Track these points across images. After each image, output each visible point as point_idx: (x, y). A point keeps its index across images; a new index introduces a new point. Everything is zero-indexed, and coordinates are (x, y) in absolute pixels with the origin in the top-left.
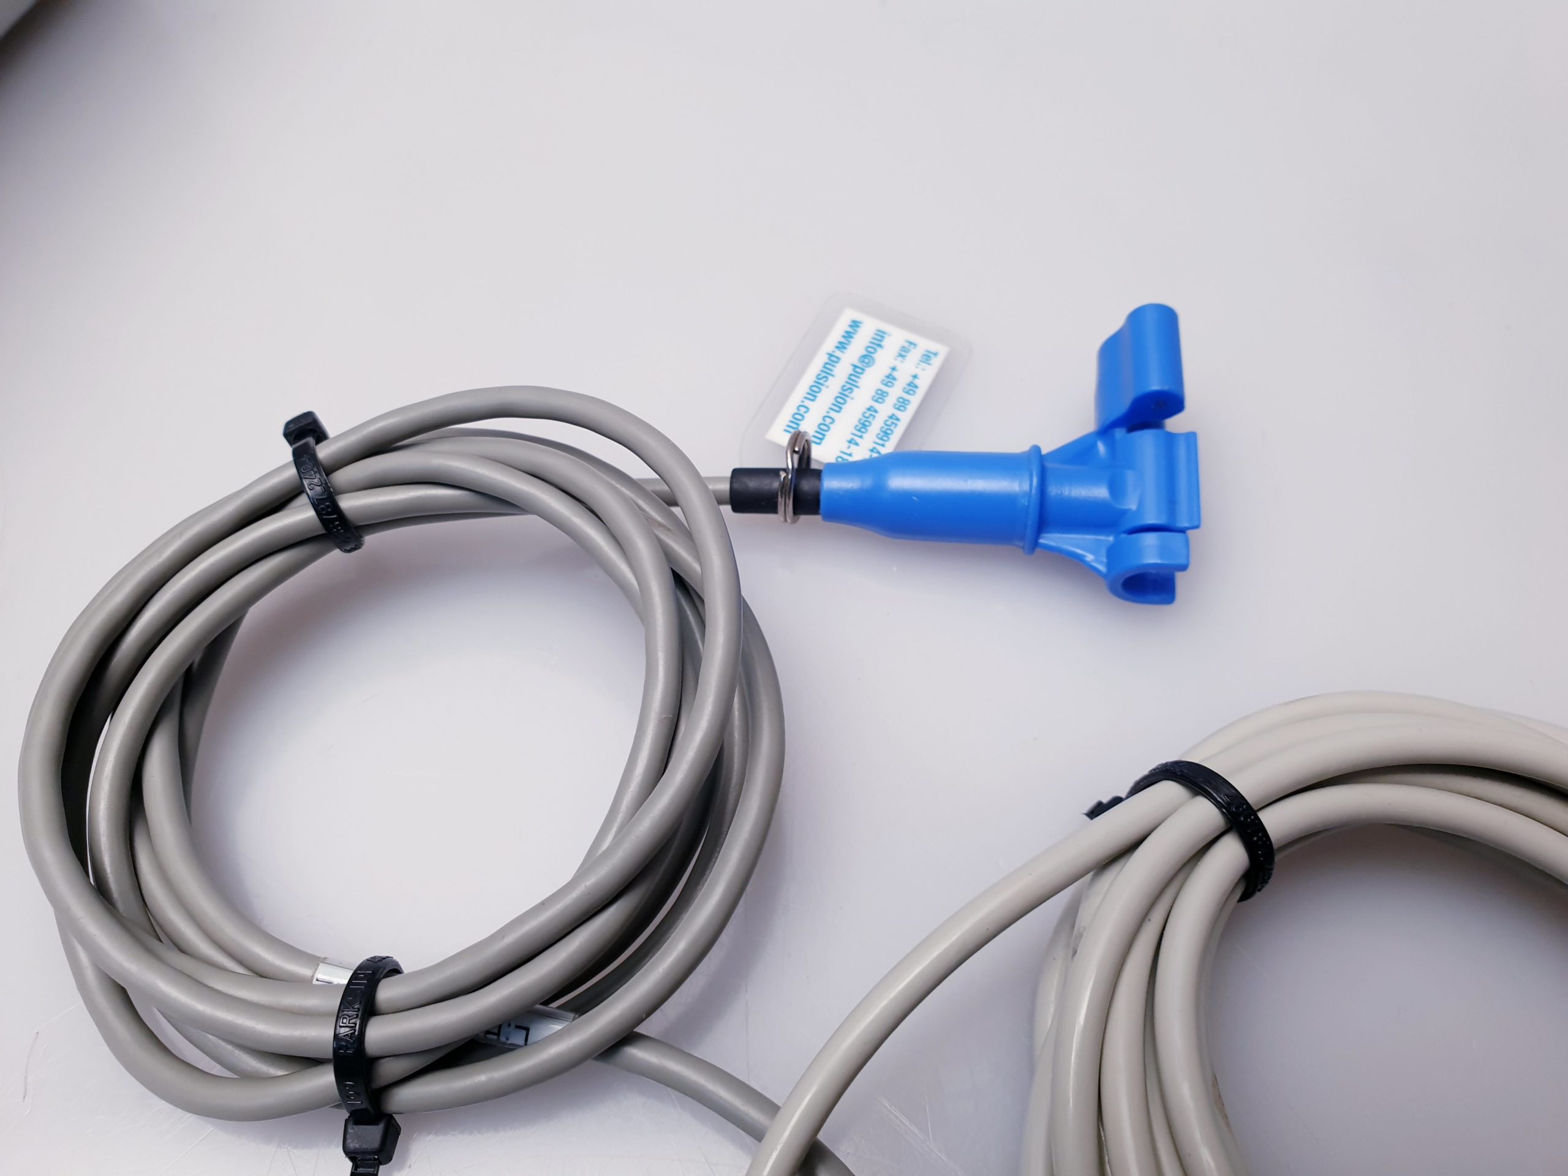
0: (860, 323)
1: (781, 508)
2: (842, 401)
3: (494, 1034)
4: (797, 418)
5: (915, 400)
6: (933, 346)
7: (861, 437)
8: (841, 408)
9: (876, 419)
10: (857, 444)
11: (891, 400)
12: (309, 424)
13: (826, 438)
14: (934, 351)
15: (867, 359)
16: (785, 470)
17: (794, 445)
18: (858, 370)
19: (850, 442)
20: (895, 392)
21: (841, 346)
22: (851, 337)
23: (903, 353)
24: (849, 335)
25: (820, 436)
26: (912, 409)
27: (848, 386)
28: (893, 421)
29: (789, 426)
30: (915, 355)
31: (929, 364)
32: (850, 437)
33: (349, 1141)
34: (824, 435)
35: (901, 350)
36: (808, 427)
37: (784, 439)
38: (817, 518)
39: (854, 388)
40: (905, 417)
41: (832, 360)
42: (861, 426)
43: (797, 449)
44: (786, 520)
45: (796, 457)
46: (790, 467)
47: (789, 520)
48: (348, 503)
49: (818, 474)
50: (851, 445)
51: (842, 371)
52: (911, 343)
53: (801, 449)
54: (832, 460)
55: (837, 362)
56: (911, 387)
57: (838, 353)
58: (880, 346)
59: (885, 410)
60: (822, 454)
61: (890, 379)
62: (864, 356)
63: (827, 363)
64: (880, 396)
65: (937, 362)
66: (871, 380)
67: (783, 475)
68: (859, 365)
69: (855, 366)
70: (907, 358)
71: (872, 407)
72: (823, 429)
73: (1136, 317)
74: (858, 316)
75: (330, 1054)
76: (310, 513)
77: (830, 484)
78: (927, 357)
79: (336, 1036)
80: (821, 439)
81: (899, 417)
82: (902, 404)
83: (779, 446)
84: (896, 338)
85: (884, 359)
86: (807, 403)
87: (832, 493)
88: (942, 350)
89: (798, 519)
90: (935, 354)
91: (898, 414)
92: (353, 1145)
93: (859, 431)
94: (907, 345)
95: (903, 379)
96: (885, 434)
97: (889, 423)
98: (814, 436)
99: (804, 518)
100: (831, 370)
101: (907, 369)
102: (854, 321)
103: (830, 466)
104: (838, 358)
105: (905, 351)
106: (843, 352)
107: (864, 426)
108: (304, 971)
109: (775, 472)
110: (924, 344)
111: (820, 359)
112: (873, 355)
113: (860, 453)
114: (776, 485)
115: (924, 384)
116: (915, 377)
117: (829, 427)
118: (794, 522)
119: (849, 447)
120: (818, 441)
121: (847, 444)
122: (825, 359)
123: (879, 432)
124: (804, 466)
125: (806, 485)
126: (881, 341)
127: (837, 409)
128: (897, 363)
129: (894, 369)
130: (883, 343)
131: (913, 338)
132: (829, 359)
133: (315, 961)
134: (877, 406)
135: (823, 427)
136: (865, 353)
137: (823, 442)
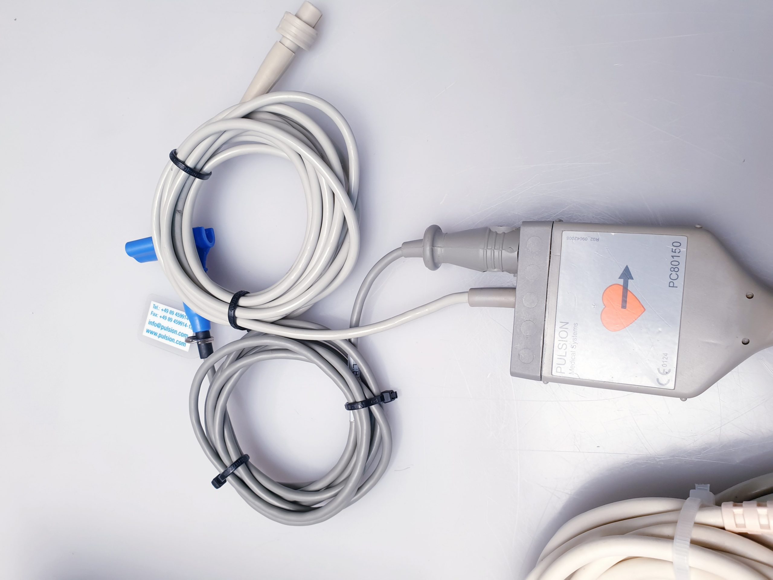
0: (147, 329)
1: (209, 342)
2: (173, 331)
3: (356, 373)
4: (181, 343)
5: (170, 309)
6: (152, 306)
7: (184, 323)
8: (173, 339)
9: (177, 319)
10: (186, 324)
11: (171, 316)
12: (215, 481)
13: (186, 333)
14: (153, 305)
15: (158, 325)
16: (198, 343)
17: (190, 341)
18: (162, 328)
19: (186, 326)
20: (168, 315)
21: (155, 334)
22: (152, 331)
23: (155, 315)
24: (152, 333)
25: (185, 335)
26: (173, 309)
27: (168, 330)
28: (177, 315)
29: (183, 346)
30: (155, 311)
31: (158, 306)
32: (184, 326)
33: (389, 401)
34: (185, 334)
35: (154, 316)
36: (183, 339)
37: (188, 345)
38: (210, 331)
39: (168, 328)
40: (176, 311)
41: (160, 336)
42: (180, 324)
43: (191, 340)
44: (213, 340)
45: (193, 340)
46: (196, 341)
47: (213, 339)
48: (234, 458)
49: (197, 333)
50: (187, 325)
51: (163, 332)
52: (152, 313)
53: (190, 339)
54: (192, 330)
55: (161, 334)
56: (166, 311)
57: (158, 335)
58: (154, 322)
59: (174, 317)
60: (191, 334)
61: (164, 317)
62: (158, 327)
63: (162, 338)
64: (170, 320)
65: (157, 304)
66: (165, 323)
67: (200, 343)
68: (161, 327)
69: (161, 329)
70: (157, 313)
71: (174, 322)
72: (183, 335)
73: (130, 254)
74: (145, 330)
75: (367, 408)
76: (240, 469)
77: (199, 329)
78: (155, 307)
79: (363, 408)
80: (186, 335)
81: (176, 313)
82: (172, 313)
83: (190, 345)
84: (150, 318)
85: (157, 320)
86: (175, 341)
87: (202, 328)
88: (153, 303)
89: (212, 336)
90: (154, 305)
91: (175, 313)
92: (390, 400)
93: (182, 324)
94: (152, 314)
95: (164, 314)
96: (182, 316)
97: (178, 315)
98: (186, 337)
99: (211, 335)
100: (166, 327)
101: (160, 313)
102: (147, 332)
103: (193, 331)
104: (160, 334)
105: (154, 314)
106: (157, 333)
107: (180, 323)
108: (354, 424)
109: (199, 346)
110: (151, 309)
111: (161, 340)
112: (157, 324)
113: (188, 322)
114: (203, 344)
115: (164, 307)
116: (162, 310)
117: (182, 333)
118: (213, 337)
119: (188, 326)
120: (187, 336)
121: (187, 327)
122: (160, 338)
123: (181, 318)
124: (195, 337)
125: (201, 336)
126: (152, 322)
127: (173, 340)
128: (159, 316)
129: (161, 317)
130: (153, 322)
131: (150, 312)
132: (160, 337)
133: (351, 423)
134: (173, 320)
135: (182, 335)
136: (157, 327)
137: (187, 334)
